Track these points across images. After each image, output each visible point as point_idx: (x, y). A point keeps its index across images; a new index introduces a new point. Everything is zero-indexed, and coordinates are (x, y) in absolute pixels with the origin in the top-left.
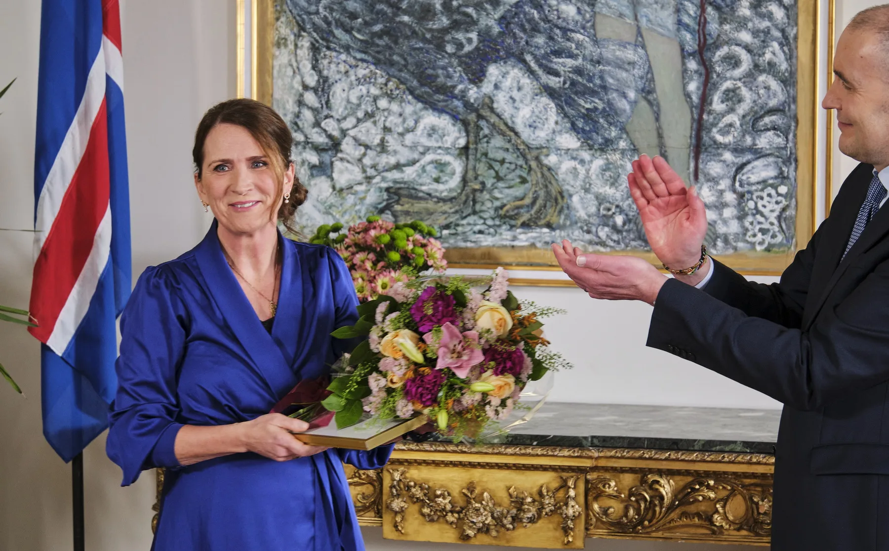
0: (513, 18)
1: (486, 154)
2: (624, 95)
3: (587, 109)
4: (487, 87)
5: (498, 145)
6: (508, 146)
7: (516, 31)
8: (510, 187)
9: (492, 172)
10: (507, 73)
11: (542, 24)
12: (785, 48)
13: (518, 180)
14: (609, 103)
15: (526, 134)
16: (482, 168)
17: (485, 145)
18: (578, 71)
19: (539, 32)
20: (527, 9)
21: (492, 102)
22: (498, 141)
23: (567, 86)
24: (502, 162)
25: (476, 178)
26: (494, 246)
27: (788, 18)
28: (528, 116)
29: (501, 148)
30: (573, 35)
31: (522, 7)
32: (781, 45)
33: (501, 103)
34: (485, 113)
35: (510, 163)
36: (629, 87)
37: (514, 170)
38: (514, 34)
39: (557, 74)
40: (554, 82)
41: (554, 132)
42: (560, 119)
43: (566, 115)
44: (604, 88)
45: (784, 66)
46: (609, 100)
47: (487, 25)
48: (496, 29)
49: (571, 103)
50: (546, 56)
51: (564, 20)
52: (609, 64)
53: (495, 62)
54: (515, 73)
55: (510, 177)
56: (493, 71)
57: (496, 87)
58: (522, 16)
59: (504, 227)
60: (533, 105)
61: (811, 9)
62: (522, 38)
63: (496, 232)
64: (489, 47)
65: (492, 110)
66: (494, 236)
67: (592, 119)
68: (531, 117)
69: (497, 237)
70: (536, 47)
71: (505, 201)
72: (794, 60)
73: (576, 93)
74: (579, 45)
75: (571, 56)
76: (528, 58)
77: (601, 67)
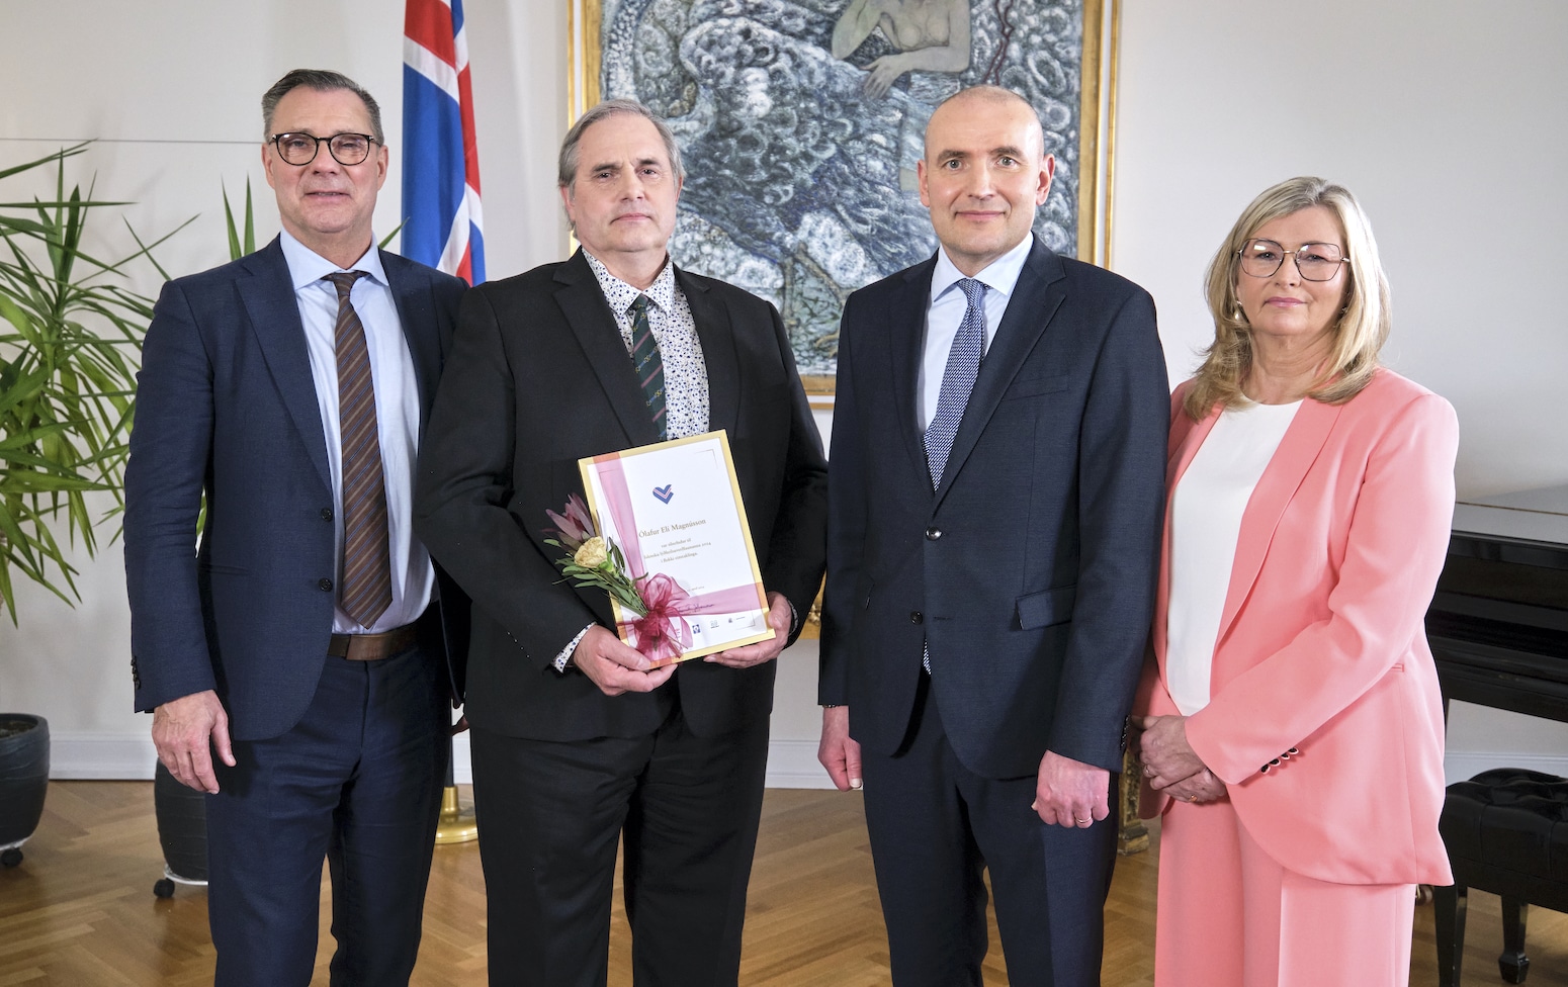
0: (826, 172)
1: (801, 294)
2: (925, 241)
3: (893, 254)
4: (802, 235)
5: (812, 286)
6: (821, 286)
7: (829, 184)
8: (823, 323)
9: (807, 310)
10: (821, 221)
11: (852, 177)
12: (1068, 199)
13: (830, 317)
14: (912, 248)
15: (837, 275)
16: (797, 306)
17: (800, 286)
18: (884, 220)
19: (849, 185)
20: (838, 164)
21: (807, 247)
22: (811, 282)
23: (874, 233)
24: (816, 301)
25: (792, 315)
26: (808, 375)
27: (1071, 172)
28: (839, 260)
29: (814, 288)
30: (880, 187)
31: (833, 162)
32: (1064, 195)
33: (815, 248)
34: (801, 257)
35: (823, 302)
36: (930, 233)
37: (826, 308)
38: (827, 187)
39: (865, 222)
40: (863, 229)
41: (862, 274)
42: (868, 262)
43: (873, 259)
44: (908, 234)
45: (1067, 214)
46: (911, 245)
47: (802, 178)
48: (810, 182)
49: (878, 248)
50: (856, 206)
51: (872, 174)
52: (911, 212)
53: (809, 211)
54: (828, 221)
55: (823, 313)
56: (808, 220)
57: (811, 234)
58: (834, 170)
59: (818, 358)
60: (844, 250)
61: (1091, 164)
62: (833, 190)
63: (810, 362)
64: (804, 198)
65: (806, 254)
66: (808, 365)
67: (896, 262)
68: (842, 260)
69: (811, 367)
70: (847, 198)
71: (819, 335)
72: (1075, 209)
73: (882, 239)
74: (885, 196)
75: (879, 206)
76: (840, 208)
77: (905, 216)
